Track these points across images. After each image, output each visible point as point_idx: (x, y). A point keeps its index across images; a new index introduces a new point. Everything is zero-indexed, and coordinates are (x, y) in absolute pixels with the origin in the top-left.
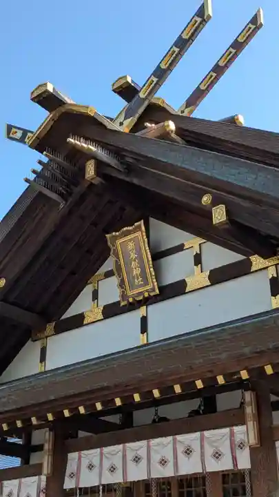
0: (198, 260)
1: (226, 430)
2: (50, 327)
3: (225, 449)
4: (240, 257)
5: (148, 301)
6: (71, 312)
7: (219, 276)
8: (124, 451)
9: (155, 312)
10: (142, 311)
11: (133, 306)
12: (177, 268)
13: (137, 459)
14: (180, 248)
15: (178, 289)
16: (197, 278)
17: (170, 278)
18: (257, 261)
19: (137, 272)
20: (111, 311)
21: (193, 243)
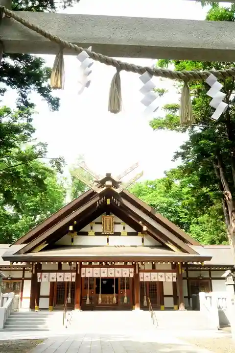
0: (124, 228)
1: (128, 269)
2: (76, 233)
3: (128, 273)
4: (135, 231)
5: (109, 235)
6: (83, 230)
7: (130, 234)
8: (100, 270)
9: (110, 238)
11: (106, 235)
12: (118, 228)
14: (120, 223)
15: (118, 234)
16: (124, 233)
17: (116, 231)
18: (140, 233)
19: (108, 226)
20: (97, 234)
21: (123, 224)
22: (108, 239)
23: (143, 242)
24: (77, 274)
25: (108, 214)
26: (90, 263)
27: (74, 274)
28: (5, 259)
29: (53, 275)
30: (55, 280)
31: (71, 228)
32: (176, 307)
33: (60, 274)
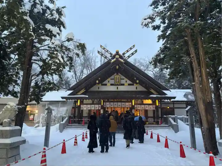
0: (126, 82)
1: (128, 103)
4: (132, 83)
5: (118, 85)
6: (104, 83)
7: (129, 85)
8: (114, 103)
9: (119, 87)
10: (117, 86)
11: (117, 85)
13: (115, 105)
14: (124, 79)
15: (123, 85)
16: (126, 84)
17: (122, 83)
18: (135, 84)
19: (117, 80)
20: (112, 85)
21: (126, 79)
22: (117, 88)
23: (136, 89)
24: (101, 106)
25: (117, 74)
26: (108, 100)
27: (100, 105)
28: (62, 98)
29: (89, 106)
30: (90, 109)
31: (97, 82)
32: (154, 123)
33: (92, 106)
